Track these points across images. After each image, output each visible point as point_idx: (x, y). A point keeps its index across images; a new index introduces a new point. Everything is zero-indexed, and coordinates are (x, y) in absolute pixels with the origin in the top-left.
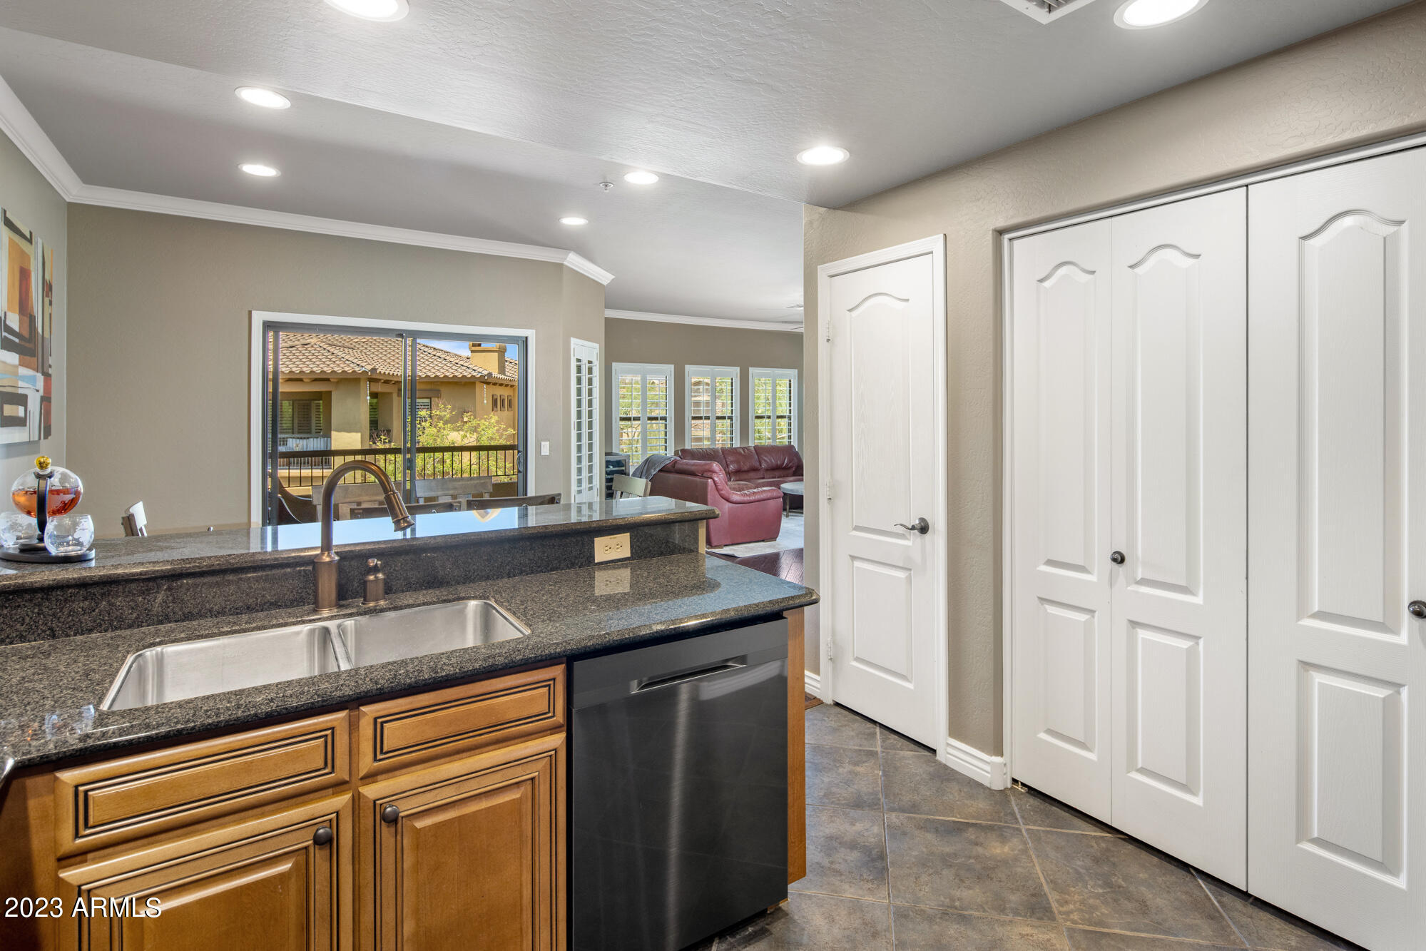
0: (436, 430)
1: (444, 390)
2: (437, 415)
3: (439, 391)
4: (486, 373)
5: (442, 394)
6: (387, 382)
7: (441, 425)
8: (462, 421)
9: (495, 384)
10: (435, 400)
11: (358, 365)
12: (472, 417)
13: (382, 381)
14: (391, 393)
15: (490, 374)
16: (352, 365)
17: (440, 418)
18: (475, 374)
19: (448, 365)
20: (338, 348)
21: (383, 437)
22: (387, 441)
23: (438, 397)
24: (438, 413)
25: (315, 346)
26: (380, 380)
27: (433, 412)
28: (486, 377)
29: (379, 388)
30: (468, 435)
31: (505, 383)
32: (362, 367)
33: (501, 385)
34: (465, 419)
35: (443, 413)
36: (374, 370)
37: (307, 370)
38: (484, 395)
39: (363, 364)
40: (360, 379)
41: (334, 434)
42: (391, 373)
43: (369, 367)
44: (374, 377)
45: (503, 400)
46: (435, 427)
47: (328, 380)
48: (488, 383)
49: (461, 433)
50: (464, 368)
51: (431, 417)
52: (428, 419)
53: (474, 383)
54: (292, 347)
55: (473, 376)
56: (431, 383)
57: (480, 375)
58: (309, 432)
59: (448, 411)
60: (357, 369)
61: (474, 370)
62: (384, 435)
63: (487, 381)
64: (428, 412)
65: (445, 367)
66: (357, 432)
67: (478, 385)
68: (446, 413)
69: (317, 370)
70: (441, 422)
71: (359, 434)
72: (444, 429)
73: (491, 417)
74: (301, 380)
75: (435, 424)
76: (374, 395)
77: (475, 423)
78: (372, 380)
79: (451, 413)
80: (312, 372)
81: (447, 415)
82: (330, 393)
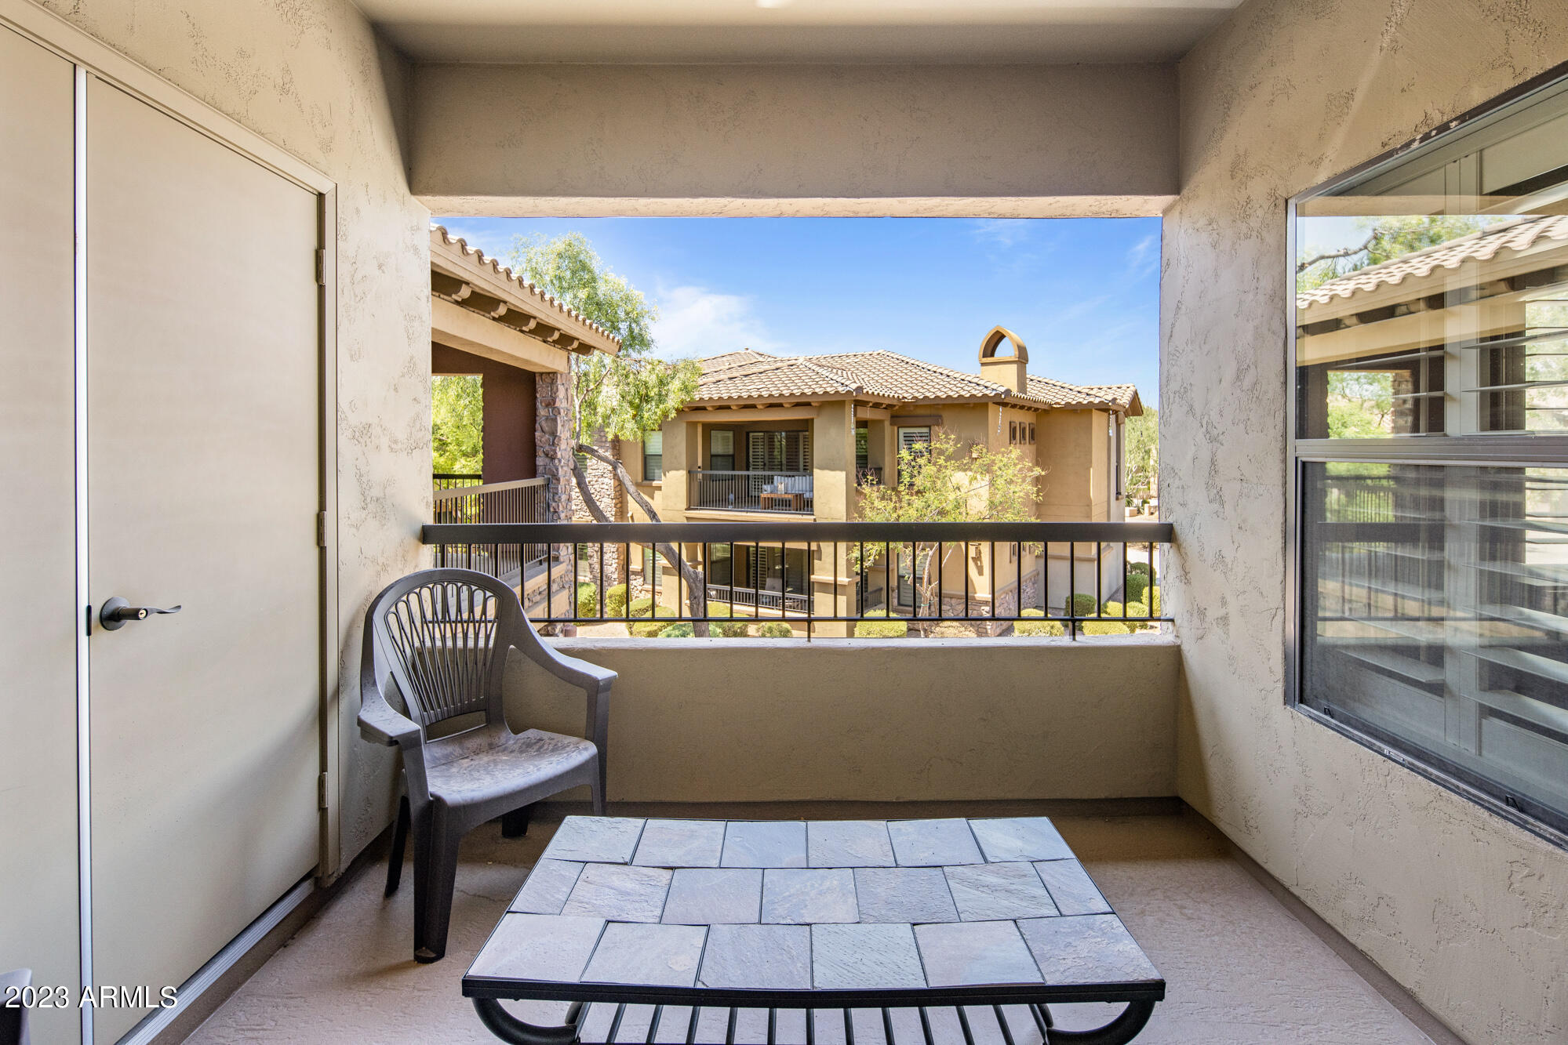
0: (935, 469)
1: (946, 415)
2: (936, 448)
3: (941, 416)
4: (1002, 389)
5: (945, 419)
6: (876, 405)
7: (941, 461)
8: (970, 457)
9: (1014, 406)
10: (935, 428)
11: (842, 384)
12: (985, 450)
13: (871, 404)
14: (881, 422)
15: (1008, 392)
16: (836, 385)
17: (941, 452)
18: (988, 392)
19: (952, 382)
20: (826, 368)
21: (870, 478)
22: (875, 482)
23: (938, 425)
24: (938, 446)
25: (801, 367)
26: (868, 402)
27: (932, 444)
28: (1003, 396)
29: (867, 414)
30: (979, 476)
31: (1027, 404)
32: (847, 386)
33: (1022, 407)
34: (974, 455)
35: (946, 446)
36: (860, 389)
37: (786, 393)
38: (999, 419)
39: (847, 383)
40: (844, 401)
41: (816, 471)
42: (881, 394)
43: (854, 386)
44: (859, 398)
45: (1024, 429)
46: (934, 464)
47: (808, 404)
48: (1004, 404)
49: (969, 473)
50: (973, 385)
51: (930, 452)
52: (925, 454)
53: (986, 405)
54: (777, 369)
55: (985, 395)
56: (930, 406)
57: (994, 392)
58: (797, 470)
59: (951, 443)
60: (840, 389)
61: (986, 387)
62: (871, 475)
63: (1003, 401)
64: (925, 445)
65: (948, 386)
66: (842, 470)
67: (991, 407)
68: (949, 446)
69: (797, 392)
70: (942, 457)
71: (844, 473)
72: (946, 467)
73: (1011, 451)
74: (780, 405)
75: (933, 460)
76: (861, 424)
77: (986, 461)
78: (859, 403)
79: (955, 445)
80: (792, 395)
81: (950, 448)
82: (813, 420)
